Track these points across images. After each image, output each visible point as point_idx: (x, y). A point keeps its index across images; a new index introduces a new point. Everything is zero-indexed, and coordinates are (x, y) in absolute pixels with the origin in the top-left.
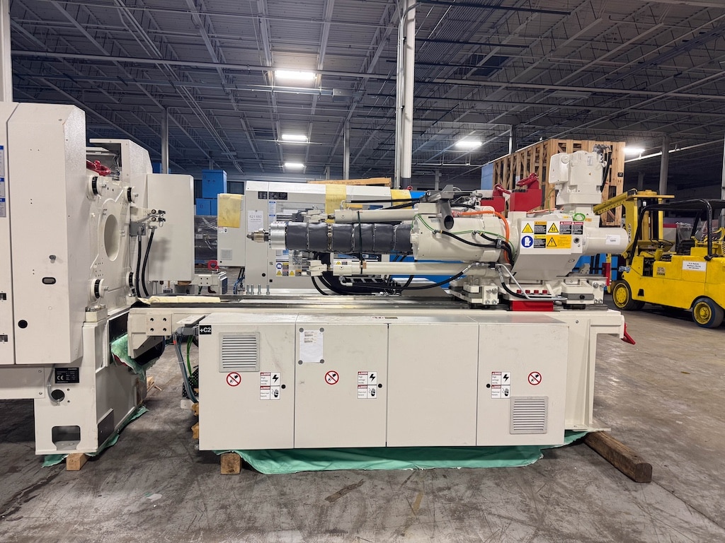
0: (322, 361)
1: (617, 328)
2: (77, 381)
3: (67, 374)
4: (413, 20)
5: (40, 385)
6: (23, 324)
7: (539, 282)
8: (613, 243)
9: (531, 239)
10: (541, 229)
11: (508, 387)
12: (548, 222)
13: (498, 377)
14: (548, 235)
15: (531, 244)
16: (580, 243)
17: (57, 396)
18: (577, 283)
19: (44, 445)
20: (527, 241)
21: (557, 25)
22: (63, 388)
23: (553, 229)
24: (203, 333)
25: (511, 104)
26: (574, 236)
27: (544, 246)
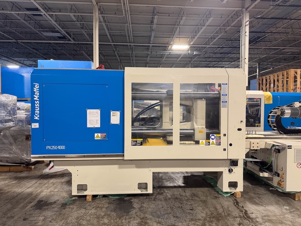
2: (237, 165)
3: (234, 163)
4: (248, 25)
5: (225, 167)
6: (231, 145)
17: (230, 171)
19: (226, 188)
21: (295, 23)
22: (233, 168)
24: (289, 148)
25: (262, 55)
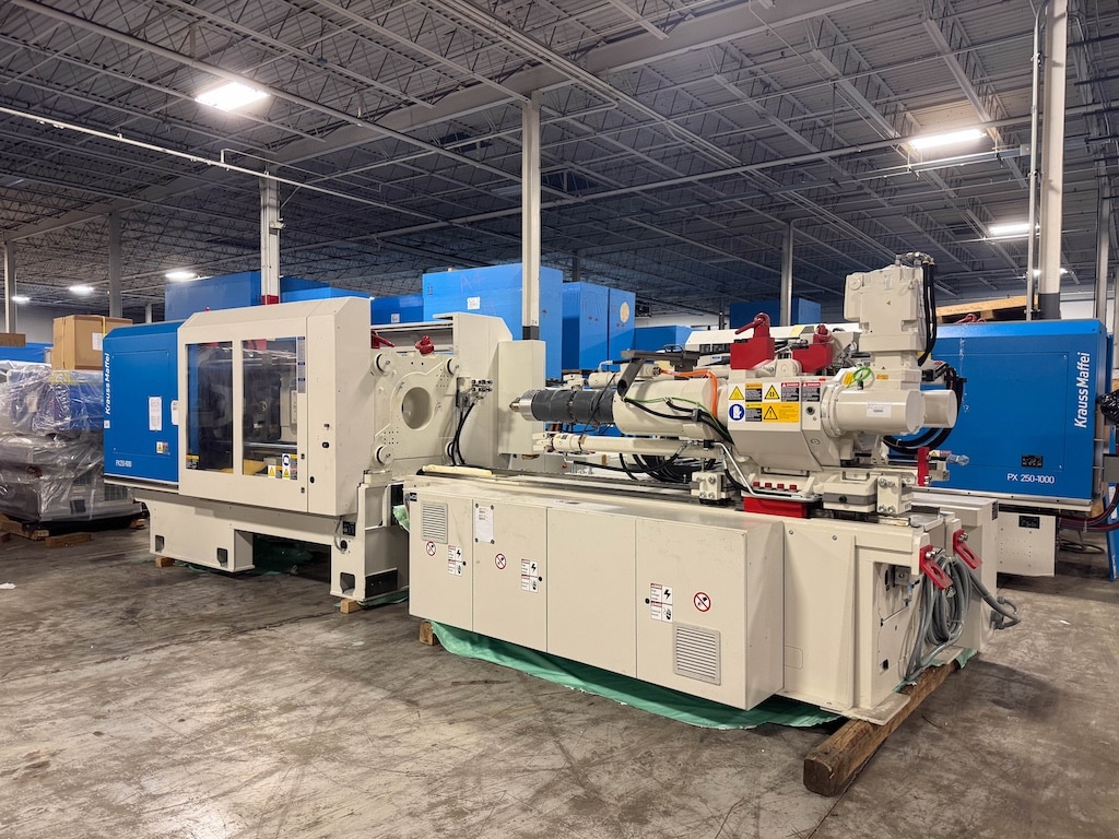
0: (493, 542)
1: (909, 556)
2: (354, 535)
5: (332, 534)
6: (312, 480)
7: (805, 474)
8: (879, 415)
9: (741, 409)
10: (755, 395)
11: (670, 608)
12: (764, 385)
13: (658, 592)
14: (765, 403)
15: (741, 416)
16: (817, 414)
17: (343, 546)
18: (865, 478)
20: (737, 412)
22: (347, 539)
23: (772, 394)
26: (806, 404)
27: (759, 418)
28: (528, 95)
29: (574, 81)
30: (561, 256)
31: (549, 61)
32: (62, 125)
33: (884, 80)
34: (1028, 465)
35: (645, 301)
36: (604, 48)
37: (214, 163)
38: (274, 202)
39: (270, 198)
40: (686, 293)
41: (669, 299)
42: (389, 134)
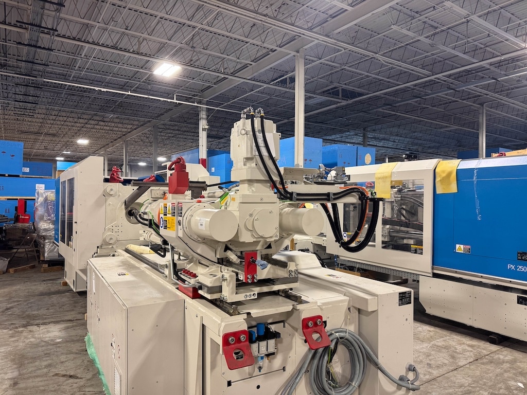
28: (298, 52)
29: (316, 41)
30: (359, 132)
31: (303, 34)
32: (105, 90)
33: (513, 14)
34: (522, 259)
35: (415, 153)
36: (332, 21)
37: (171, 100)
38: (205, 116)
39: (203, 115)
40: (438, 148)
41: (430, 151)
42: (243, 80)
